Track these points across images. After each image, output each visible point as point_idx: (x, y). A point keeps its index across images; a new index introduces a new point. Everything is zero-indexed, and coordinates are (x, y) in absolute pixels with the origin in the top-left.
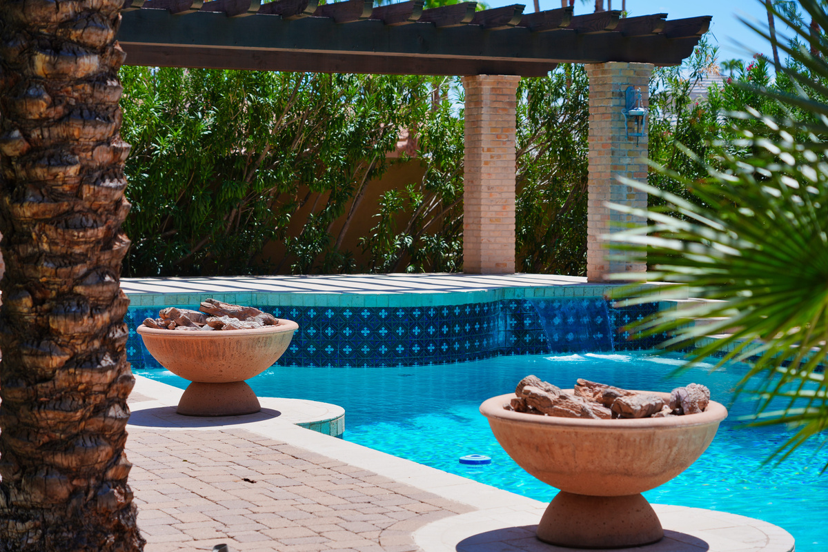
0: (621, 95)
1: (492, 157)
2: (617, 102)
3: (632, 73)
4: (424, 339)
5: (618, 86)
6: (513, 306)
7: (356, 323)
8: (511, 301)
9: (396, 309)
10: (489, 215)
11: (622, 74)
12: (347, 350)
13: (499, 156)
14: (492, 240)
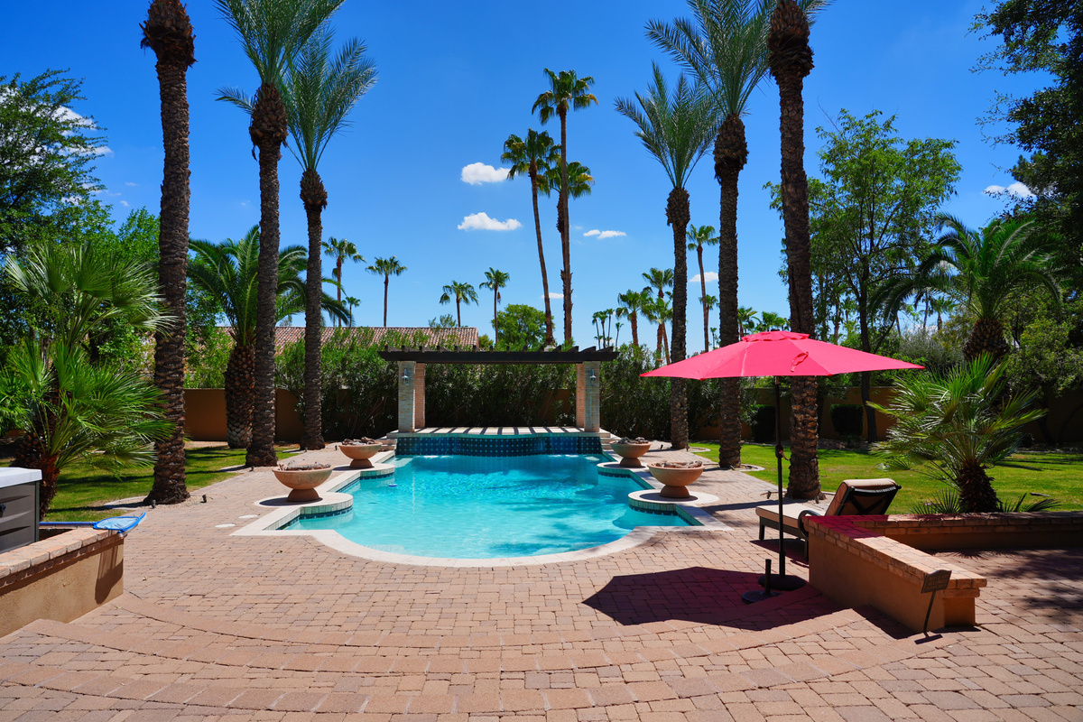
0: (589, 372)
3: (593, 365)
5: (588, 369)
11: (589, 365)
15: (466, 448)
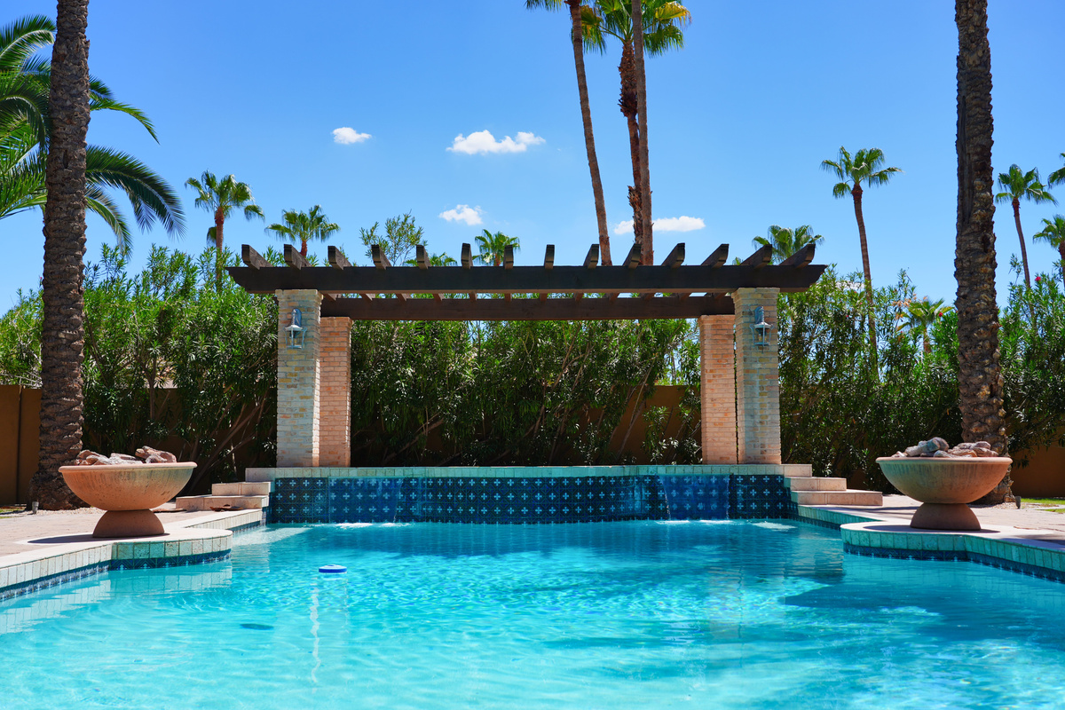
0: (750, 314)
1: (714, 376)
2: (748, 319)
3: (760, 296)
4: (546, 503)
5: (747, 307)
6: (648, 480)
7: (491, 490)
8: (645, 477)
9: (521, 479)
10: (713, 420)
11: (750, 297)
12: (484, 511)
13: (720, 376)
14: (716, 439)
15: (446, 503)
